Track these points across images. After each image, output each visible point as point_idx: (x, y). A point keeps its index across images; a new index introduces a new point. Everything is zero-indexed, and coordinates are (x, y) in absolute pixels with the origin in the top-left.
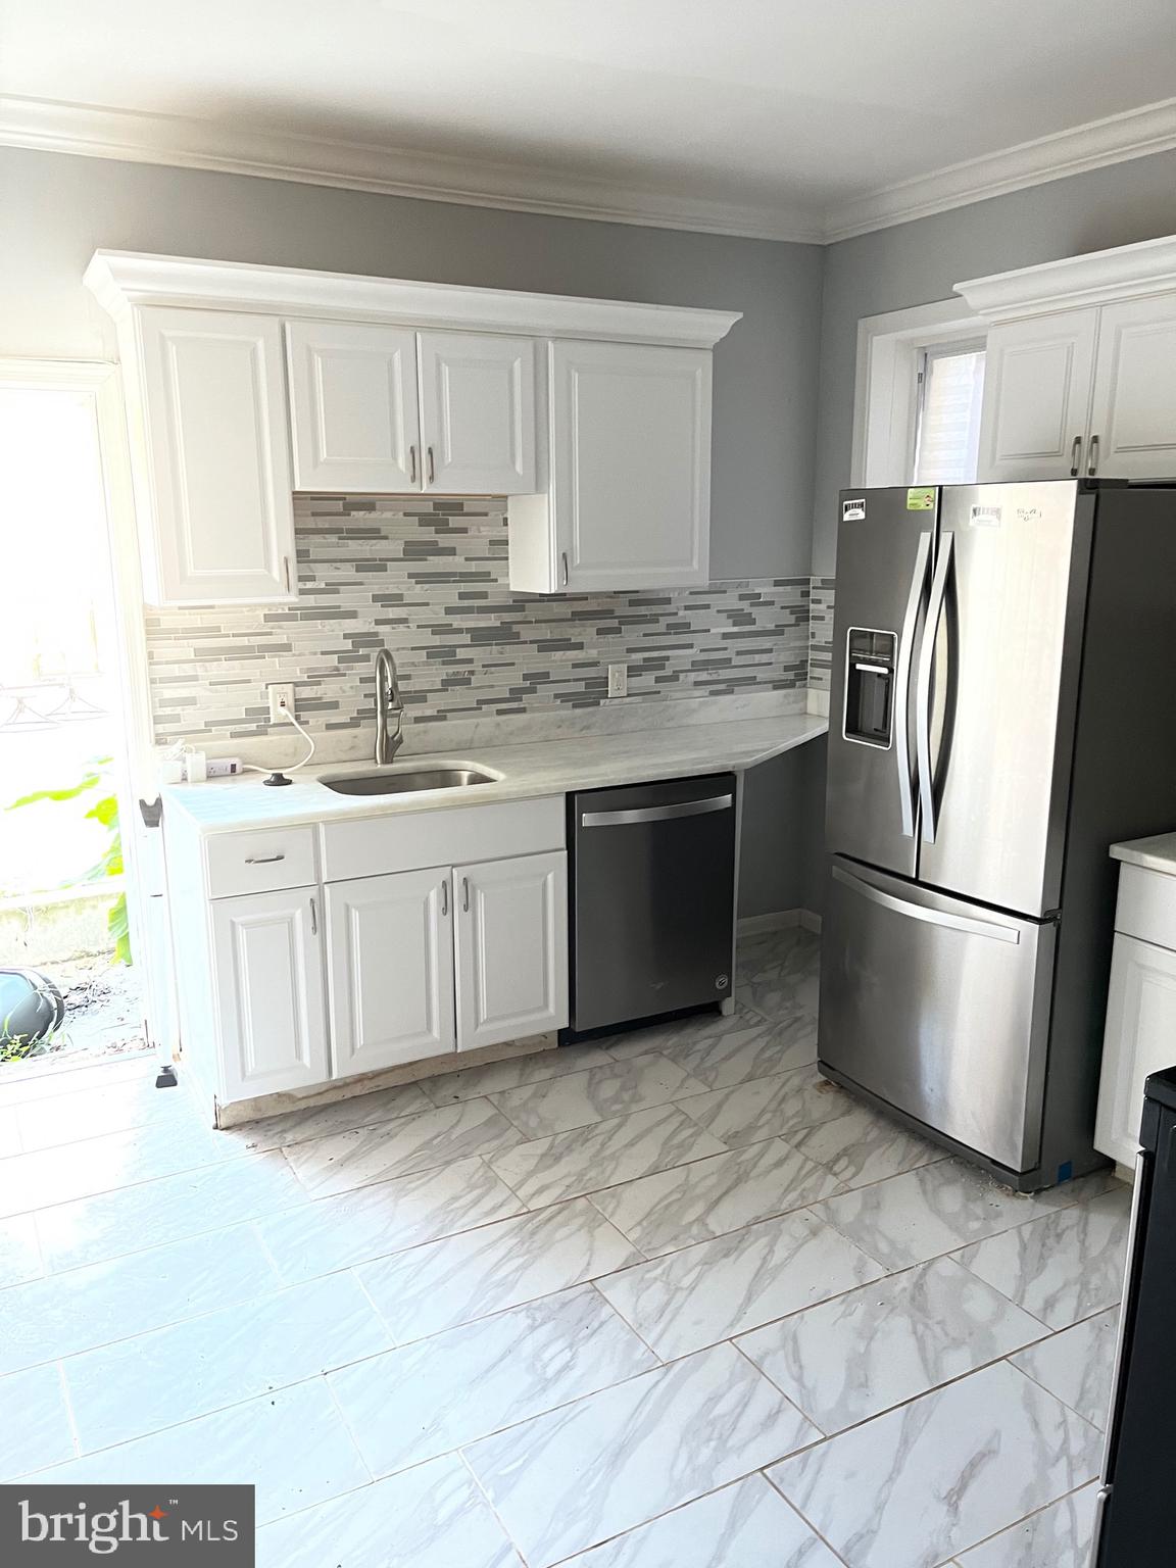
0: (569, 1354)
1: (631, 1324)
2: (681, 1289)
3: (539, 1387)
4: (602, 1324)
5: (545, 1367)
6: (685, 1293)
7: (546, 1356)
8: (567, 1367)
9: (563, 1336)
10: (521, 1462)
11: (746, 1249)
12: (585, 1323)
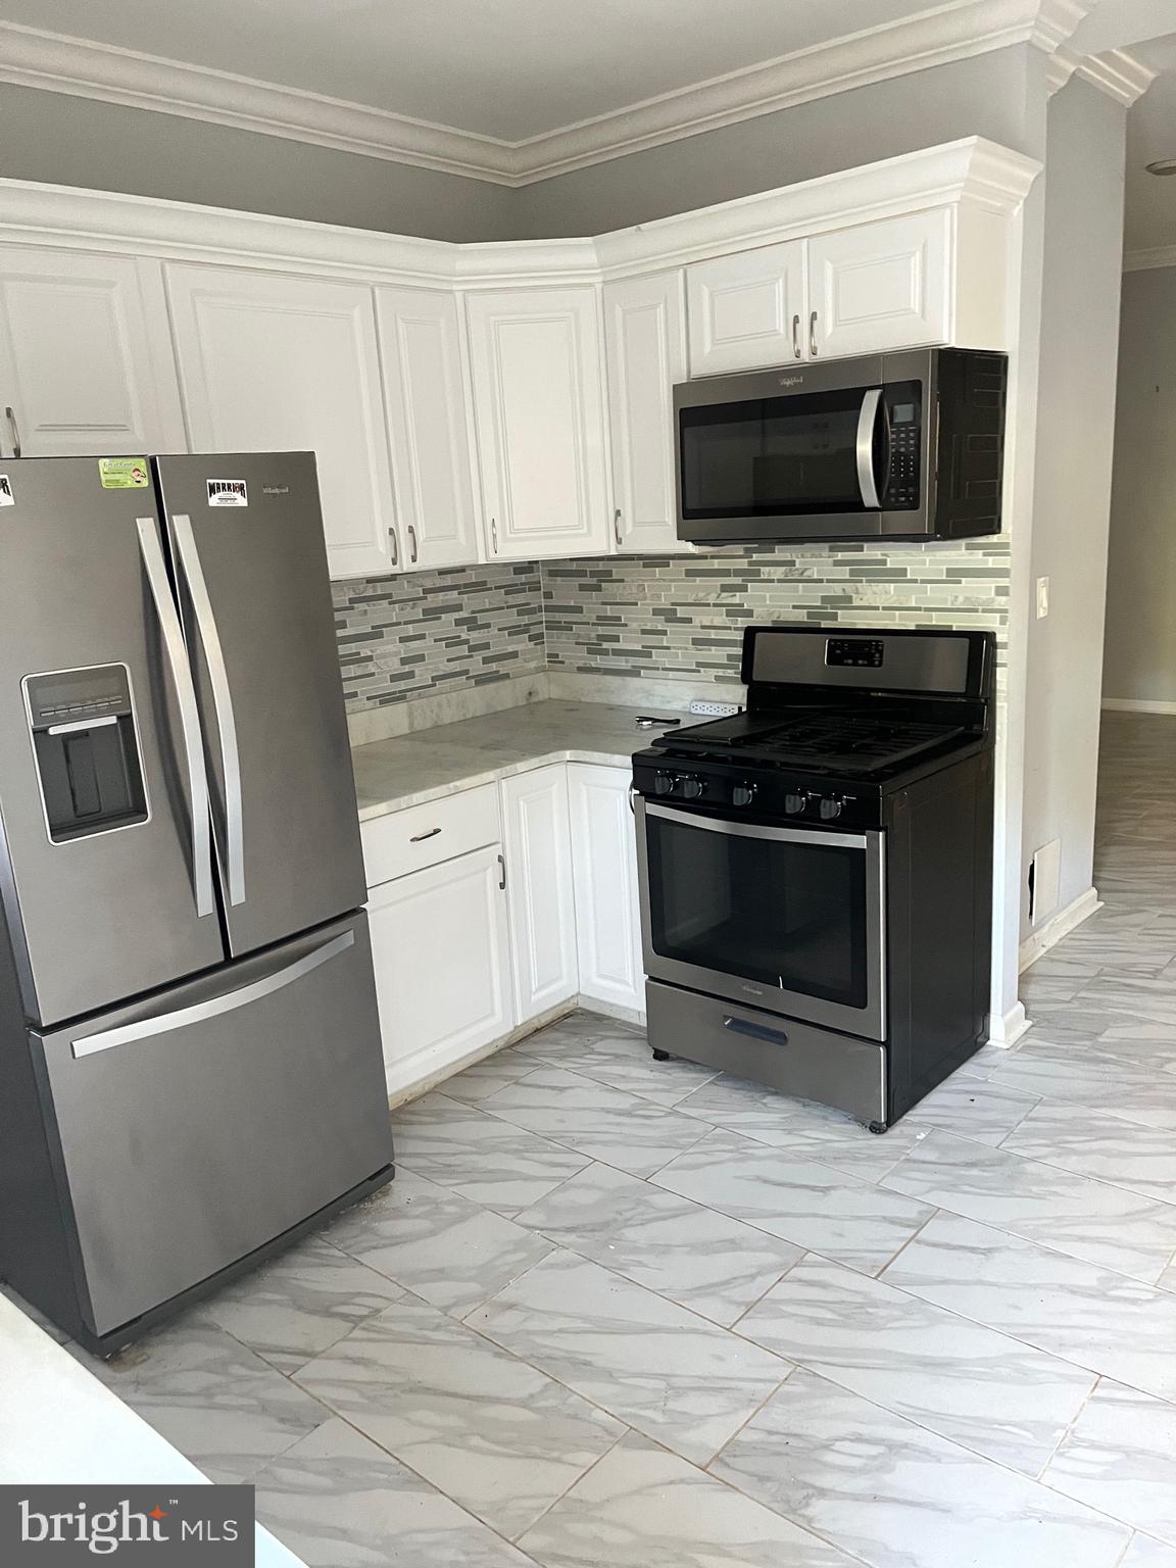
0: (838, 1444)
1: (754, 1410)
2: (668, 1384)
3: (904, 1451)
4: (770, 1433)
5: (874, 1457)
6: (674, 1380)
7: (856, 1462)
8: (859, 1439)
9: (815, 1460)
10: (1007, 1428)
11: (567, 1351)
12: (783, 1449)
